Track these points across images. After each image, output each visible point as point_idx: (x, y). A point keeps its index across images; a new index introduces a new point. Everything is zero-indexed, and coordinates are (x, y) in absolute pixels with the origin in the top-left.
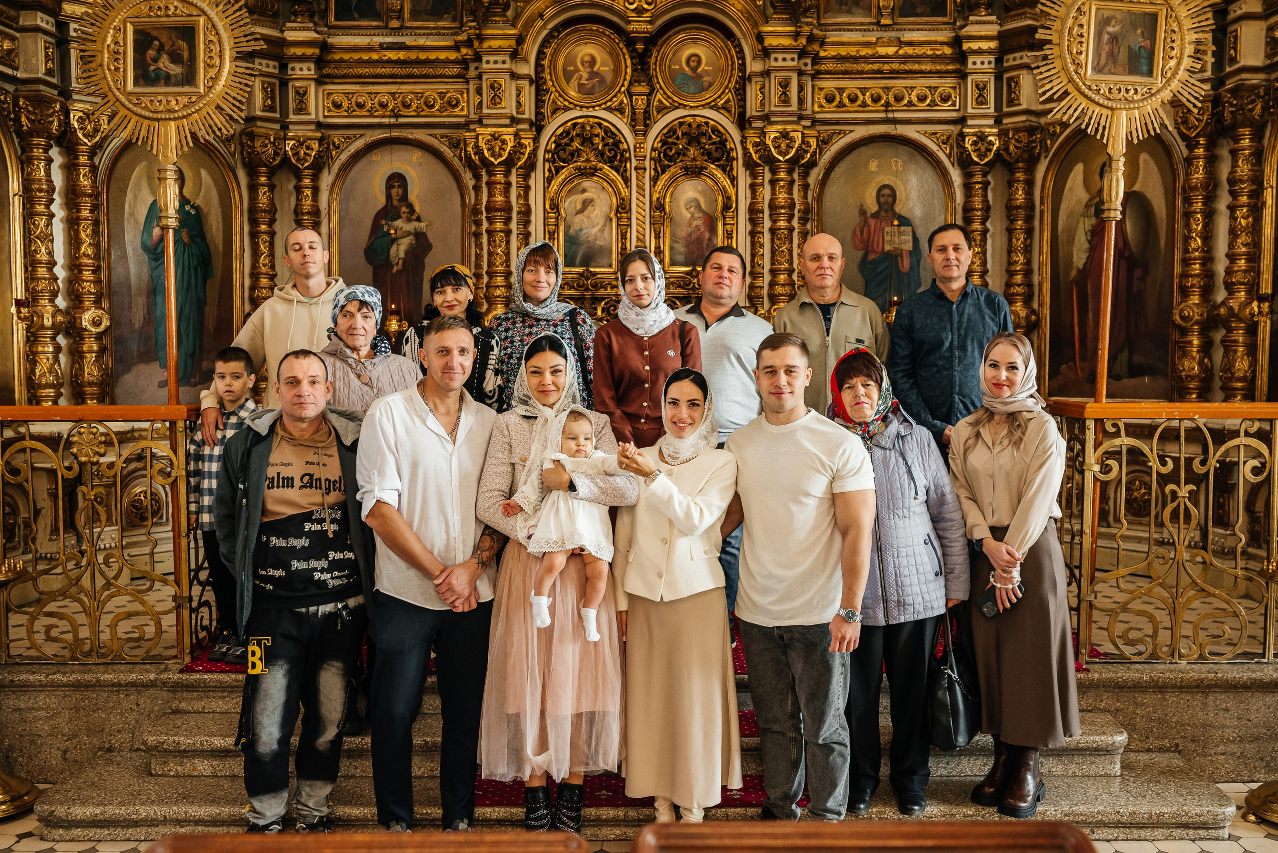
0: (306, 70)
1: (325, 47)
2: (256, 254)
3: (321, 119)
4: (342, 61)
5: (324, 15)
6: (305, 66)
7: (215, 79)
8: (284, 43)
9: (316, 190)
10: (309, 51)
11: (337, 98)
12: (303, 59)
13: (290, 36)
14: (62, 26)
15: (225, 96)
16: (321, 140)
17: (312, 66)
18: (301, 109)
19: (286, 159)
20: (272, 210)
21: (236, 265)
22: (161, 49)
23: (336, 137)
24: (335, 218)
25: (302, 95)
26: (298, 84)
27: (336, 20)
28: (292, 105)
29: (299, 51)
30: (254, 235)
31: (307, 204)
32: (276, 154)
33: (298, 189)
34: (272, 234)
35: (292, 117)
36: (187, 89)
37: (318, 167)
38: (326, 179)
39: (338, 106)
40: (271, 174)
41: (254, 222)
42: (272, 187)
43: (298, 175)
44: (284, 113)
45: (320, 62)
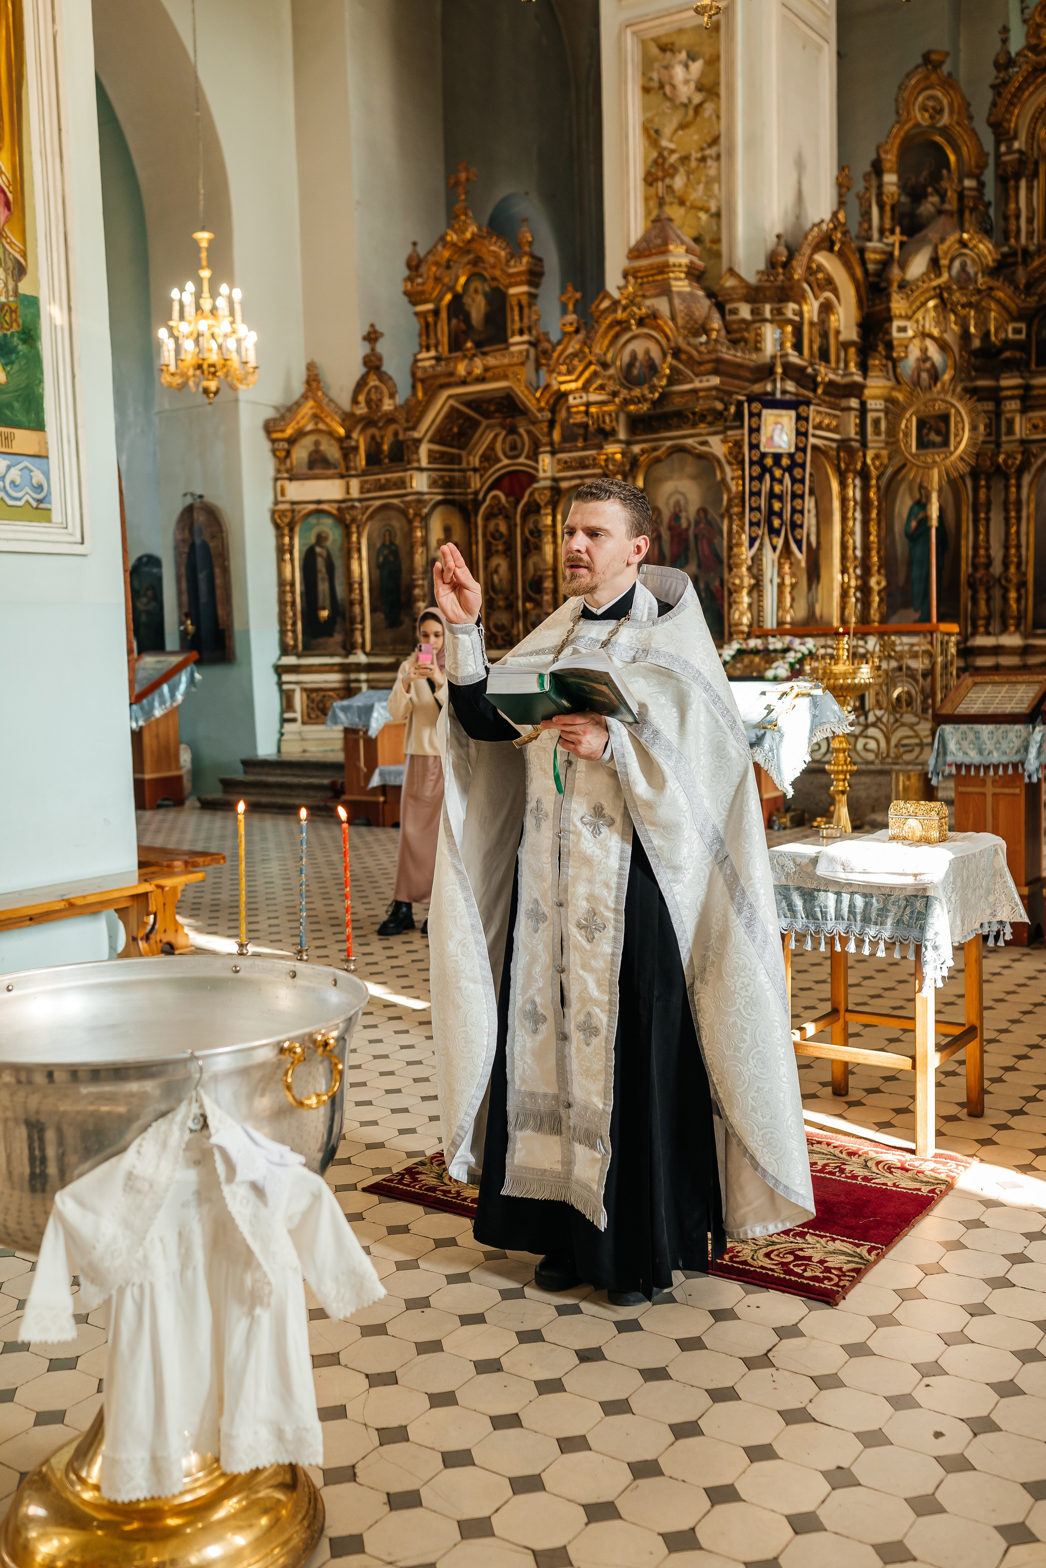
0: (1013, 405)
1: (1027, 388)
2: (976, 533)
3: (1024, 436)
4: (1039, 396)
5: (1028, 364)
6: (1013, 403)
7: (959, 443)
8: (1000, 389)
9: (1019, 487)
10: (1016, 392)
11: (1035, 421)
12: (1012, 398)
13: (1004, 383)
14: (863, 404)
15: (964, 451)
16: (1023, 453)
17: (1018, 402)
18: (1010, 431)
19: (998, 467)
20: (989, 504)
21: (963, 542)
22: (930, 429)
23: (1034, 449)
24: (1032, 506)
25: (1010, 423)
26: (1008, 415)
27: (1037, 365)
28: (1004, 429)
29: (1009, 393)
30: (976, 521)
31: (1013, 497)
32: (992, 464)
33: (1007, 488)
34: (988, 520)
35: (1004, 438)
36: (944, 449)
37: (1020, 471)
38: (1026, 479)
39: (1035, 427)
40: (988, 480)
41: (976, 513)
42: (988, 487)
43: (1007, 478)
44: (998, 435)
45: (1023, 399)
